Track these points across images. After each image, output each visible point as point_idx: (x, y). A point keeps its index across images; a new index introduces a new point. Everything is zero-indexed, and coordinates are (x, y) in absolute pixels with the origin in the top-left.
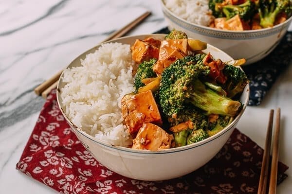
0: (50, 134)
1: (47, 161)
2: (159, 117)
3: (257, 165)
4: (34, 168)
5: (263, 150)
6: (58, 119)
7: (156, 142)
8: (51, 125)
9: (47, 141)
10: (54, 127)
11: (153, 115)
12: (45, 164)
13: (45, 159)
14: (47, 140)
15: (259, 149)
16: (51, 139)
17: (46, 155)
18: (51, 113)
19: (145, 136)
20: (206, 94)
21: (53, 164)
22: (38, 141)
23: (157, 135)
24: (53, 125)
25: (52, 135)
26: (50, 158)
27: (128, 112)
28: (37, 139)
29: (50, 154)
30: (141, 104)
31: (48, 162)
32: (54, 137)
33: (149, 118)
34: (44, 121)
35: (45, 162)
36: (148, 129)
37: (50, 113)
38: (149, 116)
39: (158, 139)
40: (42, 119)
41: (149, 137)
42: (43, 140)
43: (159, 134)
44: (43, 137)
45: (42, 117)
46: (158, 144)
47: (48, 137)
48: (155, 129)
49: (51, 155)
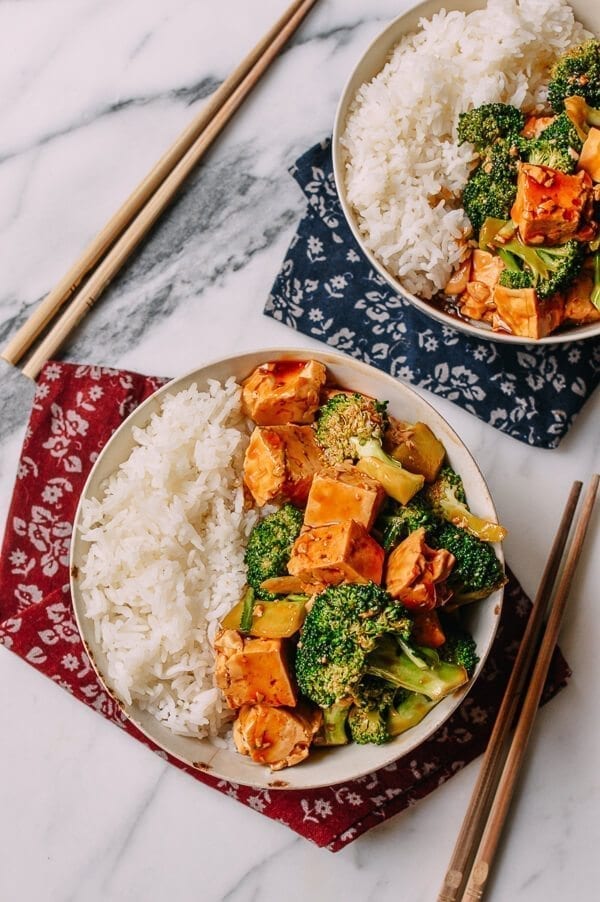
0: (53, 515)
1: (55, 631)
2: (292, 703)
3: (509, 649)
4: (29, 651)
5: (530, 604)
6: (68, 468)
7: (283, 747)
8: (51, 486)
9: (48, 540)
10: (59, 493)
11: (279, 697)
12: (51, 638)
13: (50, 625)
14: (46, 532)
15: (522, 602)
16: (56, 532)
17: (51, 616)
18: (50, 444)
19: (261, 733)
20: (395, 667)
21: (68, 639)
22: (27, 538)
23: (285, 732)
24: (58, 485)
25: (57, 518)
26: (60, 623)
27: (229, 682)
28: (23, 533)
29: (60, 614)
30: (255, 672)
31: (57, 635)
32: (61, 525)
33: (272, 702)
34: (36, 473)
35: (49, 633)
36: (268, 719)
37: (46, 446)
38: (272, 698)
39: (287, 740)
40: (29, 466)
41: (270, 735)
42: (38, 532)
43: (290, 732)
44: (37, 524)
45: (28, 460)
46: (286, 749)
47: (49, 525)
48: (283, 722)
49: (63, 616)
